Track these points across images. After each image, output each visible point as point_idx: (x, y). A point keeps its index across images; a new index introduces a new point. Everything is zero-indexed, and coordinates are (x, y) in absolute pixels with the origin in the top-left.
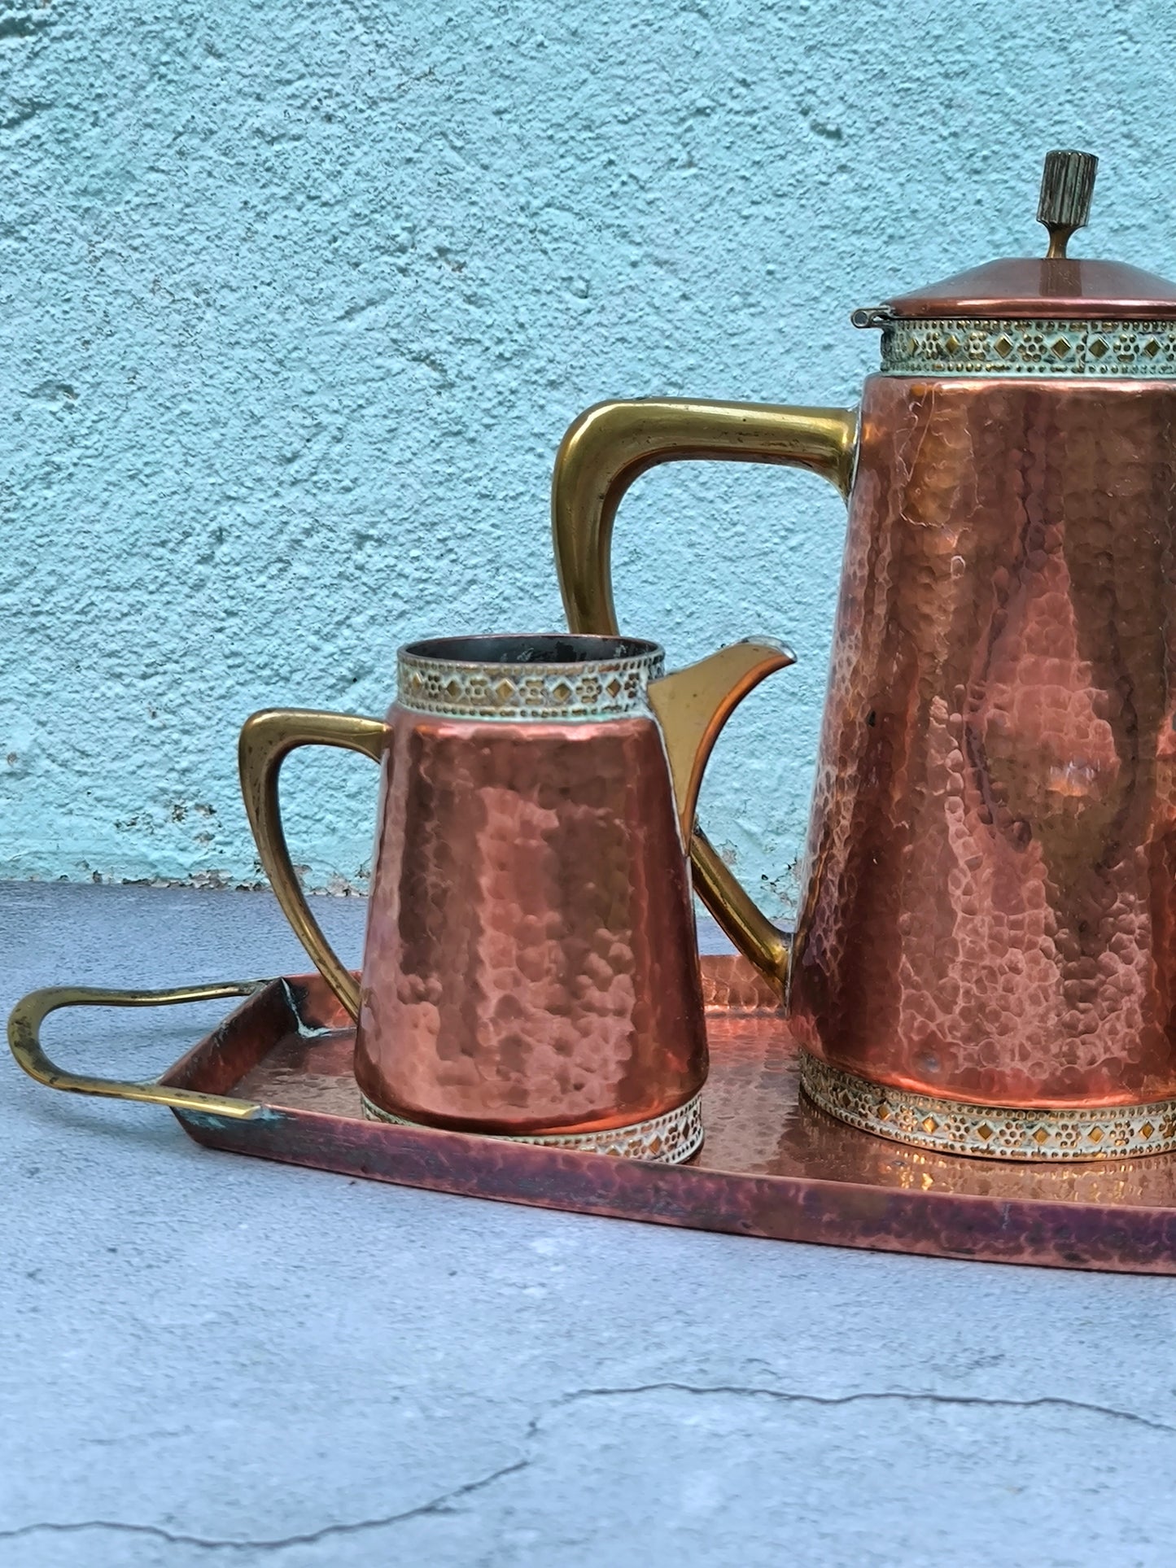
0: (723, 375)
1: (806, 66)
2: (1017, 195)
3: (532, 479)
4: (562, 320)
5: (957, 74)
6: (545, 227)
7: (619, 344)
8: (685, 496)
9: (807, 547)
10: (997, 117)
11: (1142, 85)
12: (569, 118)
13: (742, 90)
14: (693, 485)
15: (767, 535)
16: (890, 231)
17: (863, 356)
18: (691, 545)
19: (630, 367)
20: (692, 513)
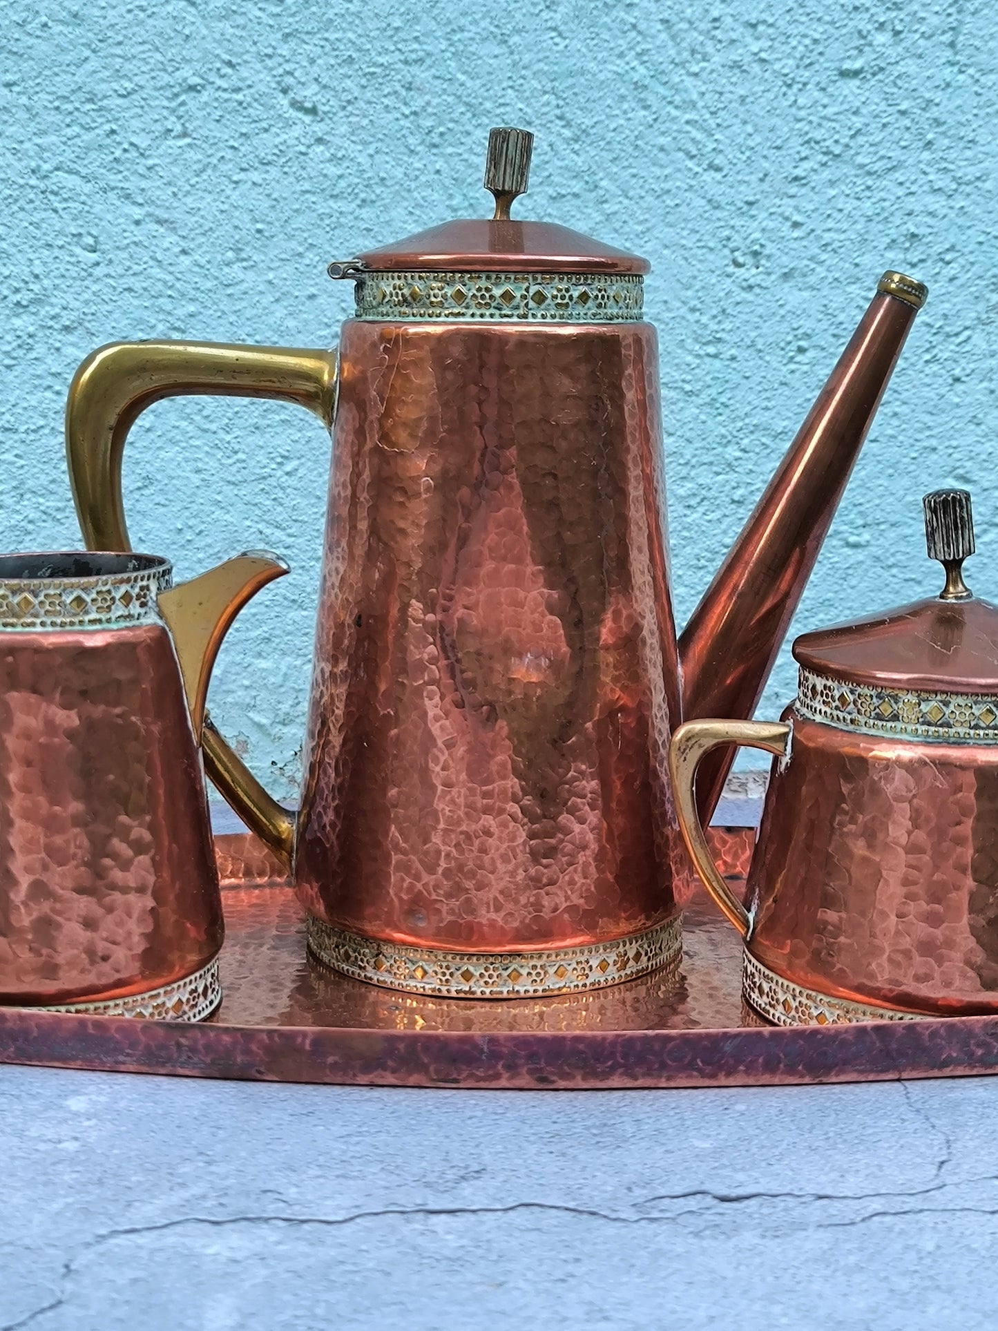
0: (221, 321)
1: (284, 50)
2: (470, 166)
3: (51, 414)
4: (74, 271)
5: (416, 61)
6: (55, 188)
7: (126, 294)
8: (190, 428)
9: (301, 472)
10: (450, 99)
11: (571, 74)
12: (73, 92)
13: (229, 71)
14: (197, 418)
15: (265, 461)
16: (363, 195)
17: (343, 305)
18: (198, 471)
19: (136, 314)
20: (198, 443)
